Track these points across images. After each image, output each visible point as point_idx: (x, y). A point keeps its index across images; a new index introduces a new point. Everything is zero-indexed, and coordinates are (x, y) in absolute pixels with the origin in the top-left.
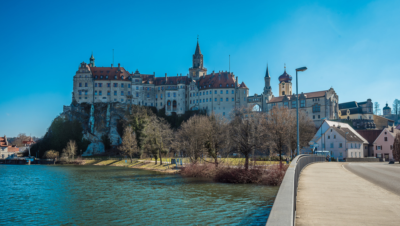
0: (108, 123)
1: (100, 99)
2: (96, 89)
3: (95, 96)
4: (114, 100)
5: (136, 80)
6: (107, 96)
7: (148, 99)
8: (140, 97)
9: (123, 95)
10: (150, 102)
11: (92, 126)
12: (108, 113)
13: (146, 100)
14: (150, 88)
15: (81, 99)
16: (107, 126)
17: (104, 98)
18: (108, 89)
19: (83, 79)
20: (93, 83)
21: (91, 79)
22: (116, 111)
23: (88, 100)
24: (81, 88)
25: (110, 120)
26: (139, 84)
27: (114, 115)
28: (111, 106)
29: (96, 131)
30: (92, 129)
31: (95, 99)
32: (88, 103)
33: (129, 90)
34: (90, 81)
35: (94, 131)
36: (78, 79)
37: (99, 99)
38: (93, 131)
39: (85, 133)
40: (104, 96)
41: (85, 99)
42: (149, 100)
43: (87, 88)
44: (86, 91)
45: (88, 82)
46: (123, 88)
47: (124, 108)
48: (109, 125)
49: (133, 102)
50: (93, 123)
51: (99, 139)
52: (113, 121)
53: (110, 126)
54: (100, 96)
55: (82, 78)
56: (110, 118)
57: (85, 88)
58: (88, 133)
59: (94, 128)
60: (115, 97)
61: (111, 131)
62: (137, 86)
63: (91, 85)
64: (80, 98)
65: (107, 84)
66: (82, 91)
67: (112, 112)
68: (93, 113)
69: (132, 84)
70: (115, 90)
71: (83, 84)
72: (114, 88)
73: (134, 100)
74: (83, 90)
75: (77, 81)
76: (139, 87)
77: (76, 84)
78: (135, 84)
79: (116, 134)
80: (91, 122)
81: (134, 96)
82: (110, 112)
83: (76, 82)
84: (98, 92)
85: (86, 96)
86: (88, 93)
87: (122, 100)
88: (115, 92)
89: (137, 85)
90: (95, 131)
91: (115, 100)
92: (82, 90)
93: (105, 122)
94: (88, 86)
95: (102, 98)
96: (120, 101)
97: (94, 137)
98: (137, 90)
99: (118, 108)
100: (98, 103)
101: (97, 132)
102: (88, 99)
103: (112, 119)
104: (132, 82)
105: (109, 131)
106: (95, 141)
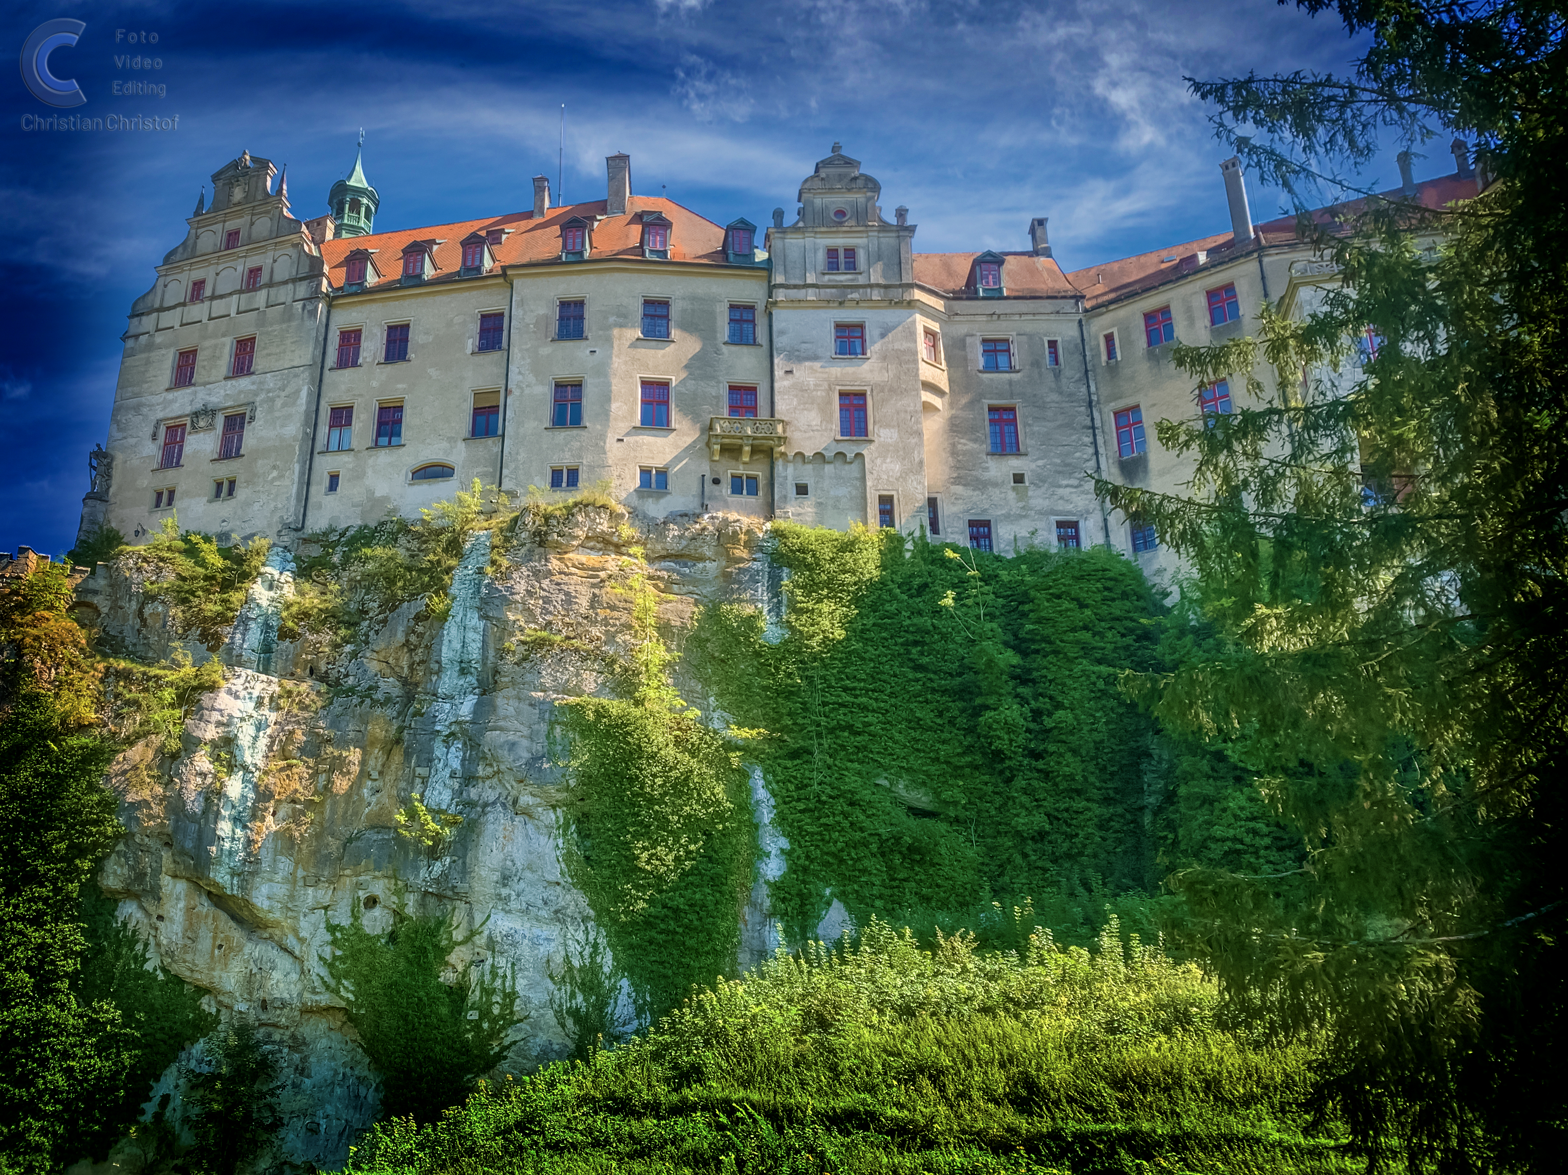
1: (381, 491)
2: (344, 387)
3: (325, 465)
4: (544, 484)
5: (823, 249)
6: (458, 453)
9: (668, 428)
17: (428, 473)
19: (221, 307)
20: (310, 325)
23: (248, 504)
24: (182, 403)
25: (485, 708)
26: (875, 293)
31: (319, 489)
33: (744, 364)
34: (288, 317)
35: (250, 862)
36: (172, 318)
37: (370, 492)
39: (143, 876)
40: (434, 454)
41: (215, 498)
42: (1019, 479)
43: (244, 383)
44: (237, 420)
46: (669, 349)
47: (674, 577)
48: (469, 779)
49: (791, 508)
53: (470, 804)
54: (384, 457)
55: (214, 297)
56: (488, 684)
57: (223, 393)
58: (181, 886)
60: (560, 448)
62: (850, 315)
63: (288, 354)
64: (164, 499)
65: (472, 319)
66: (196, 428)
69: (780, 294)
70: (569, 376)
71: (216, 356)
72: (549, 348)
73: (807, 475)
74: (203, 418)
75: (161, 336)
76: (873, 335)
77: (148, 361)
78: (810, 293)
79: (559, 916)
81: (813, 429)
83: (151, 345)
84: (363, 420)
85: (223, 471)
86: (254, 434)
87: (655, 477)
88: (568, 393)
89: (842, 305)
90: (264, 858)
91: (566, 477)
92: (196, 414)
94: (259, 362)
95: (402, 478)
96: (627, 495)
97: (254, 950)
101: (291, 879)
102: (243, 495)
104: (779, 279)
105: (465, 872)
106: (264, 1005)
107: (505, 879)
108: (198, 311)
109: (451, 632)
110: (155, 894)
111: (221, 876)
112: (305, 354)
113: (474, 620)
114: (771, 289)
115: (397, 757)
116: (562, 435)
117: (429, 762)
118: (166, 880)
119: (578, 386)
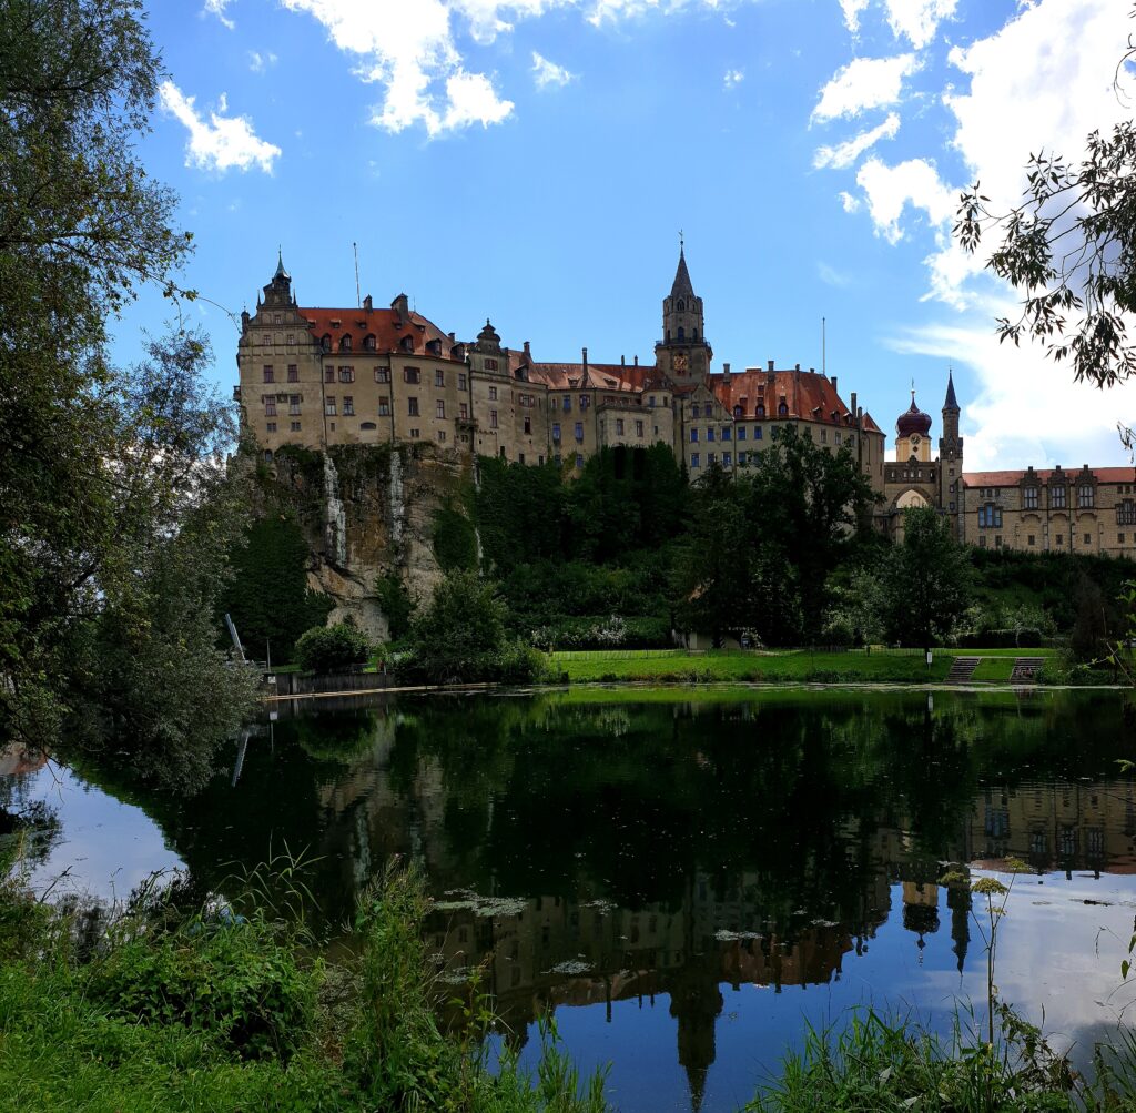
0: (399, 525)
1: (351, 432)
2: (331, 389)
3: (329, 419)
4: (409, 435)
5: (486, 360)
6: (377, 421)
7: (527, 438)
8: (502, 427)
9: (444, 418)
10: (535, 449)
11: (340, 536)
12: (396, 487)
13: (523, 443)
14: (532, 397)
15: (275, 429)
16: (397, 537)
17: (367, 426)
18: (384, 390)
19: (279, 350)
20: (318, 364)
21: (312, 349)
22: (427, 479)
23: (306, 434)
24: (271, 389)
25: (407, 512)
26: (499, 378)
27: (421, 491)
28: (403, 458)
29: (358, 560)
30: (339, 550)
31: (329, 430)
32: (305, 446)
33: (464, 397)
34: (309, 360)
35: (348, 558)
36: (257, 351)
37: (347, 432)
38: (343, 559)
39: (315, 565)
40: (368, 419)
41: (293, 429)
42: (531, 442)
43: (296, 385)
44: (296, 399)
45: (298, 361)
46: (443, 390)
47: (451, 469)
48: (404, 531)
49: (478, 447)
50: (342, 526)
51: (370, 588)
52: (419, 517)
53: (406, 539)
54: (349, 419)
55: (275, 345)
56: (408, 503)
57: (288, 388)
58: (327, 567)
59: (347, 545)
60: (412, 423)
61: (414, 555)
62: (493, 385)
63: (311, 376)
64: (272, 427)
65: (375, 369)
66: (279, 401)
67: (412, 481)
68: (334, 484)
69: (474, 374)
70: (413, 396)
71: (281, 371)
72: (406, 385)
73: (482, 437)
74: (281, 397)
75: (255, 359)
76: (499, 392)
77: (252, 369)
78: (484, 375)
79: (431, 569)
80: (334, 522)
81: (484, 422)
82: (402, 479)
83: (251, 362)
84: (340, 404)
85: (295, 419)
86: (304, 406)
87: (442, 435)
88: (413, 402)
89: (492, 381)
90: (352, 557)
91: (415, 433)
92: (279, 396)
93: (387, 522)
94: (300, 377)
95: (359, 427)
96: (437, 442)
97: (348, 583)
98: (491, 402)
99: (431, 466)
100: (342, 446)
101: (360, 564)
102: (303, 429)
103: (414, 511)
104: (472, 368)
105: (408, 559)
106: (353, 598)
107: (418, 560)
108: (269, 350)
109: (393, 486)
110: (319, 569)
111: (339, 563)
112: (318, 377)
113: (399, 483)
114: (470, 372)
115: (382, 526)
116: (413, 418)
117: (393, 527)
118: (322, 565)
119: (415, 399)
